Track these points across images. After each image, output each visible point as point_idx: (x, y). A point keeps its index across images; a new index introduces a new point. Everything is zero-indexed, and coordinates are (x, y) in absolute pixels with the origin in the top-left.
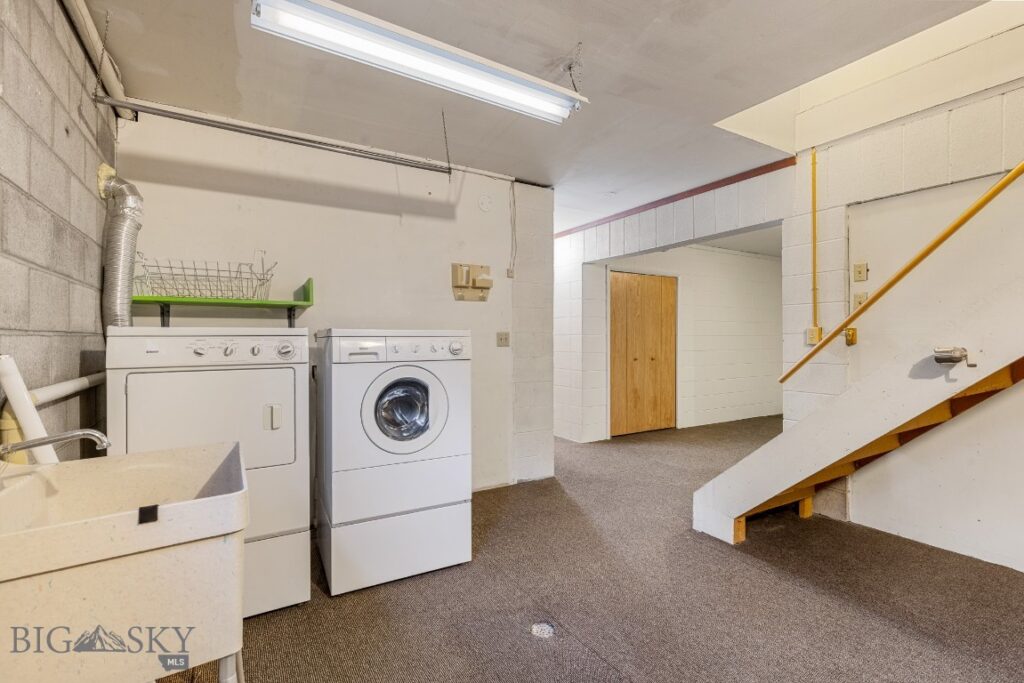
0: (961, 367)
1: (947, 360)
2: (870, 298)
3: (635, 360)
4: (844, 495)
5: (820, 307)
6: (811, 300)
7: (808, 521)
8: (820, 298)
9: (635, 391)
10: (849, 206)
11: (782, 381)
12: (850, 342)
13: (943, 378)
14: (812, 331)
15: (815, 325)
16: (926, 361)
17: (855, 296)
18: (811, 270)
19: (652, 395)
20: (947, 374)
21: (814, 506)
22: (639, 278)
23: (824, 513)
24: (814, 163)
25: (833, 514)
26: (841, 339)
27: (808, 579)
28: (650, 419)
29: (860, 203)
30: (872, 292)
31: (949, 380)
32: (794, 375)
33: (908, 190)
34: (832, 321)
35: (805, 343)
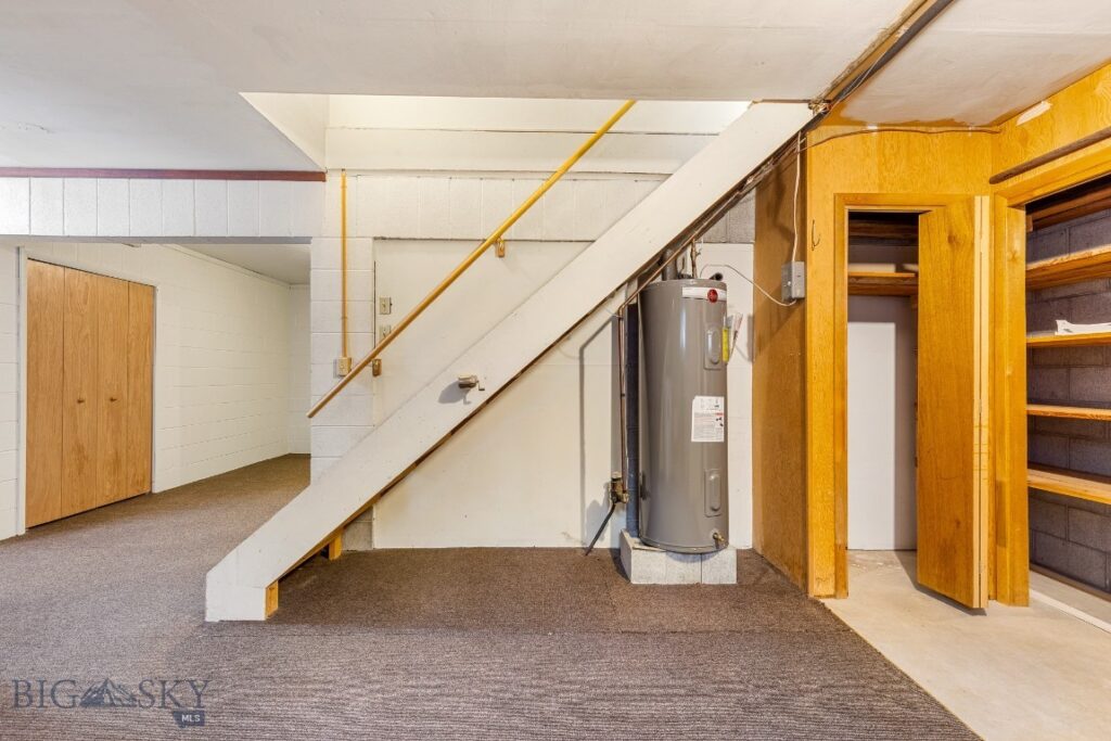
0: (473, 392)
1: (466, 386)
2: (393, 332)
3: (80, 402)
4: (370, 524)
5: (350, 336)
6: (340, 329)
7: (339, 561)
8: (350, 328)
9: (80, 449)
10: (375, 239)
11: (311, 416)
12: (376, 373)
13: (462, 401)
14: (342, 361)
15: (345, 356)
16: (451, 387)
17: (381, 328)
18: (340, 297)
19: (111, 452)
20: (465, 398)
21: (343, 544)
22: (87, 278)
23: (353, 547)
24: (344, 187)
25: (360, 547)
26: (368, 370)
27: (351, 622)
28: (108, 486)
29: (384, 239)
30: (395, 325)
31: (466, 403)
32: (323, 409)
33: (424, 237)
34: (360, 352)
35: (335, 372)
